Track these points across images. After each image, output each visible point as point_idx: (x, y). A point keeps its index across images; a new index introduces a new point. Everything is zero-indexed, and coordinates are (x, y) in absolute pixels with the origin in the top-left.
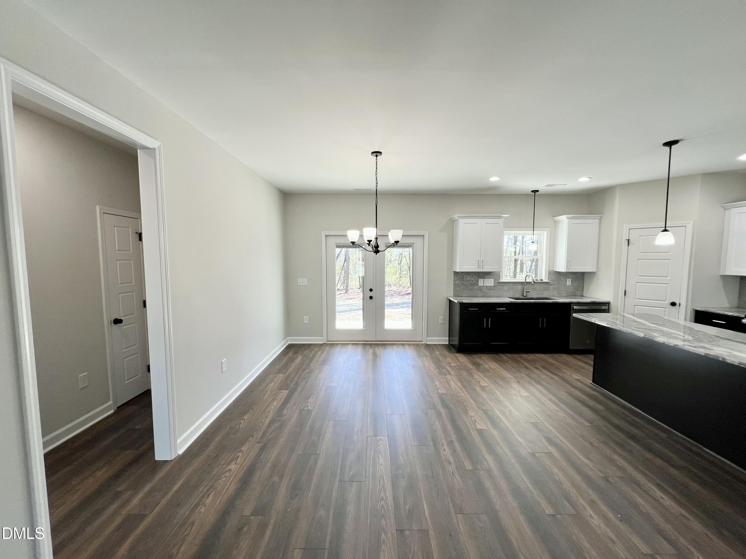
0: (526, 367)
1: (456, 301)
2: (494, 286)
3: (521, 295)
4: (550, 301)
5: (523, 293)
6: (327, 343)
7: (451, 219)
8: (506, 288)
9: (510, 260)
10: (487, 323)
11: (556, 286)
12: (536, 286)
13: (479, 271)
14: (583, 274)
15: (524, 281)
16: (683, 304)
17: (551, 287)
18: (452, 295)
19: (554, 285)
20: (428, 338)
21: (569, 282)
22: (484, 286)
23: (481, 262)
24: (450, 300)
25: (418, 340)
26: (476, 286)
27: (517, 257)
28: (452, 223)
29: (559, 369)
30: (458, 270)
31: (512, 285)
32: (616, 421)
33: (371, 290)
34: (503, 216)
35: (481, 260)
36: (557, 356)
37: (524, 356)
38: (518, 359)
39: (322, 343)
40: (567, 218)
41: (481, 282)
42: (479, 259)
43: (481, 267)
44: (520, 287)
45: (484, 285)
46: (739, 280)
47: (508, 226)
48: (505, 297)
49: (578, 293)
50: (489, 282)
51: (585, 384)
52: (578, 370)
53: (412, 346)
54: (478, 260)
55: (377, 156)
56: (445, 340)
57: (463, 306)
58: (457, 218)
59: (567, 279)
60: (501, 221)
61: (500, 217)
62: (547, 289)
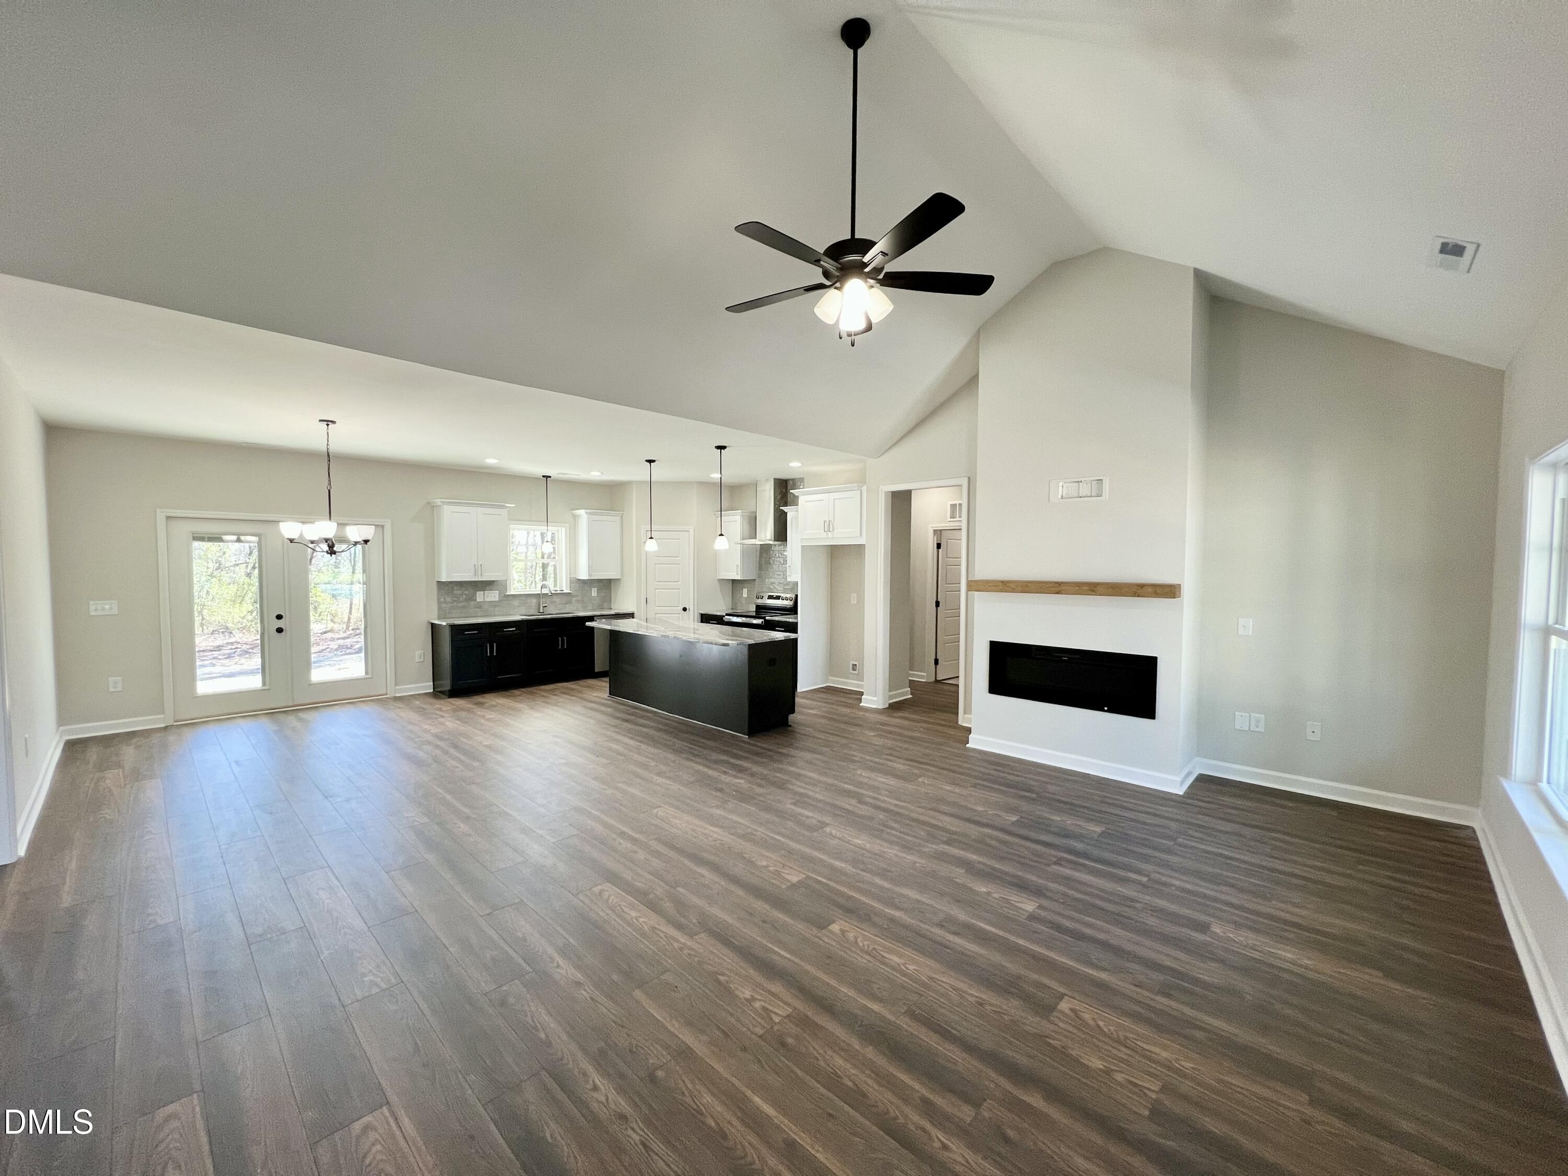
0: (543, 696)
1: (444, 624)
2: (500, 601)
3: (537, 611)
4: (570, 615)
5: (539, 609)
6: (175, 724)
7: (429, 503)
8: (516, 603)
9: (534, 564)
10: (492, 650)
11: (579, 598)
12: (555, 599)
13: (477, 580)
14: (610, 580)
15: (539, 592)
16: (692, 609)
17: (574, 599)
18: (436, 616)
19: (577, 596)
20: (397, 688)
21: (594, 592)
22: (484, 602)
23: (479, 567)
24: (433, 625)
25: (382, 693)
26: (472, 603)
27: (545, 561)
28: (432, 508)
29: (581, 692)
30: (444, 580)
31: (524, 598)
32: (619, 715)
33: (279, 617)
34: (507, 505)
35: (479, 565)
36: (581, 682)
37: (543, 687)
38: (535, 691)
39: (163, 725)
40: (586, 513)
41: (480, 596)
42: (476, 563)
43: (480, 573)
44: (534, 601)
45: (486, 600)
46: (731, 583)
47: (515, 518)
48: (516, 615)
49: (605, 605)
50: (492, 596)
51: (602, 698)
52: (600, 689)
53: (371, 703)
54: (475, 565)
55: (328, 425)
56: (428, 687)
57: (457, 630)
58: (440, 504)
59: (593, 589)
60: (504, 512)
61: (503, 507)
62: (570, 602)
